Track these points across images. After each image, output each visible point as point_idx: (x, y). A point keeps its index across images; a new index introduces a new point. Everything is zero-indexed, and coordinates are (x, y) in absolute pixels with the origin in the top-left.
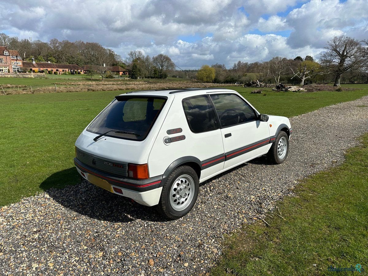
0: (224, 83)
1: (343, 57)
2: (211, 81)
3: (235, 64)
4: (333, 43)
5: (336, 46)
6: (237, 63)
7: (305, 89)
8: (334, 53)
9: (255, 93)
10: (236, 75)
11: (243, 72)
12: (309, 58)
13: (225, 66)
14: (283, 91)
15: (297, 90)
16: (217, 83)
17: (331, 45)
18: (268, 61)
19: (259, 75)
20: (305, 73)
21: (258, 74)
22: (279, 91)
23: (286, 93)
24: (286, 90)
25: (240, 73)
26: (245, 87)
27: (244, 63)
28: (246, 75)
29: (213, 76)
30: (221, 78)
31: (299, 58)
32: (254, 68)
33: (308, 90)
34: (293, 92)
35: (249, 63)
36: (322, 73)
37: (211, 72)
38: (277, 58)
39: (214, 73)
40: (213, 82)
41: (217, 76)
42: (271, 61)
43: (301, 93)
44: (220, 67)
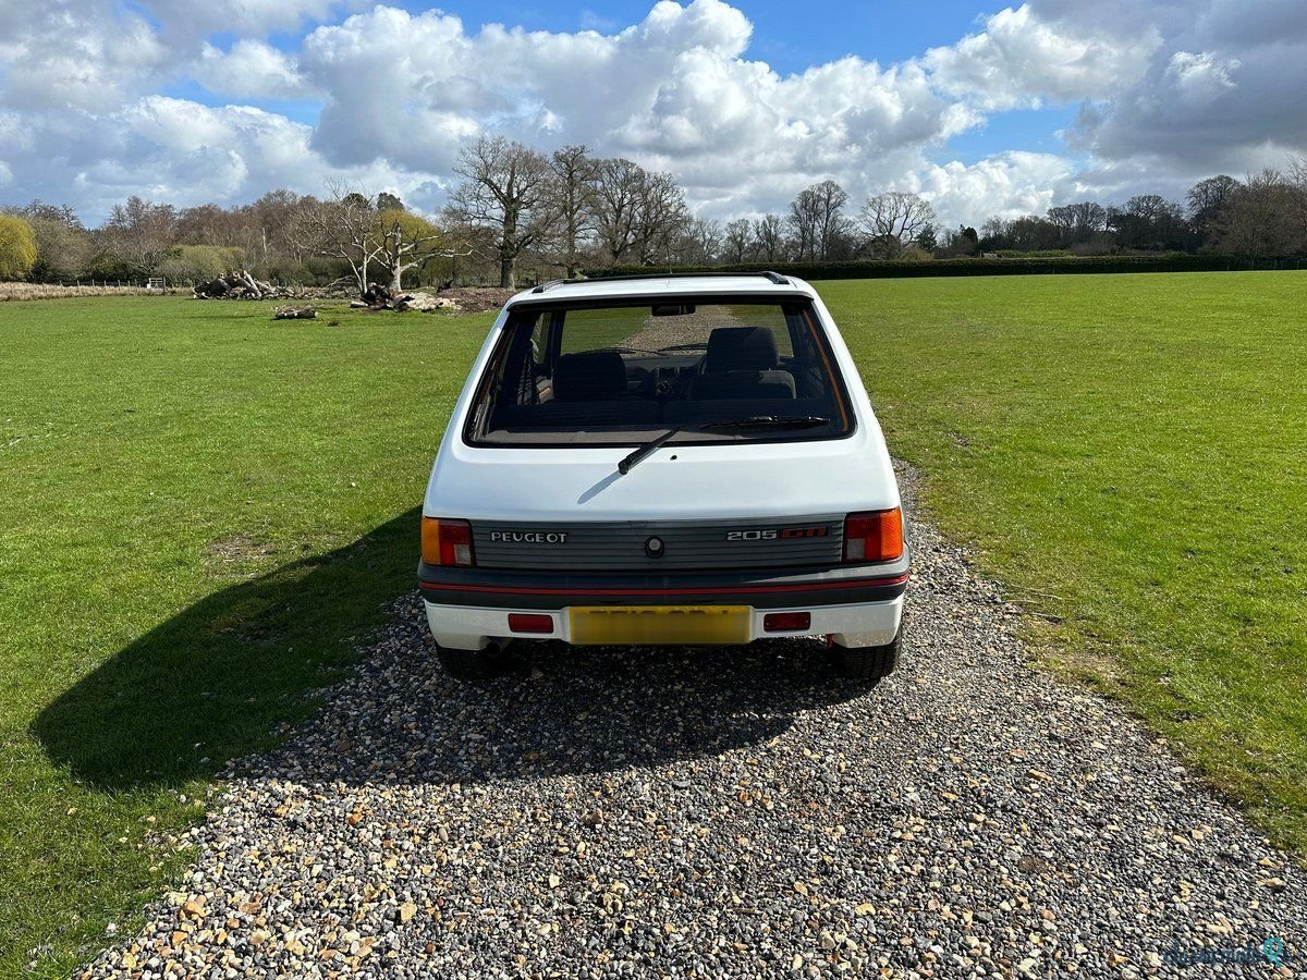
0: (85, 281)
1: (511, 203)
2: (20, 274)
3: (118, 210)
4: (477, 158)
5: (487, 167)
6: (124, 203)
7: (457, 302)
8: (486, 191)
9: (291, 317)
10: (137, 252)
11: (162, 239)
12: (388, 201)
13: (73, 214)
14: (390, 309)
15: (433, 307)
16: (53, 281)
17: (473, 164)
18: (251, 202)
19: (231, 256)
20: (400, 251)
21: (224, 250)
22: (376, 309)
23: (404, 316)
24: (402, 306)
25: (150, 246)
26: (203, 298)
27: (156, 208)
28: (178, 253)
29: (29, 254)
30: (70, 263)
31: (356, 199)
32: (199, 226)
33: (464, 306)
34: (424, 311)
35: (178, 207)
36: (451, 253)
37: (16, 235)
38: (281, 194)
39: (26, 241)
40: (30, 281)
41: (43, 254)
42: (260, 202)
43: (449, 316)
44: (50, 214)
